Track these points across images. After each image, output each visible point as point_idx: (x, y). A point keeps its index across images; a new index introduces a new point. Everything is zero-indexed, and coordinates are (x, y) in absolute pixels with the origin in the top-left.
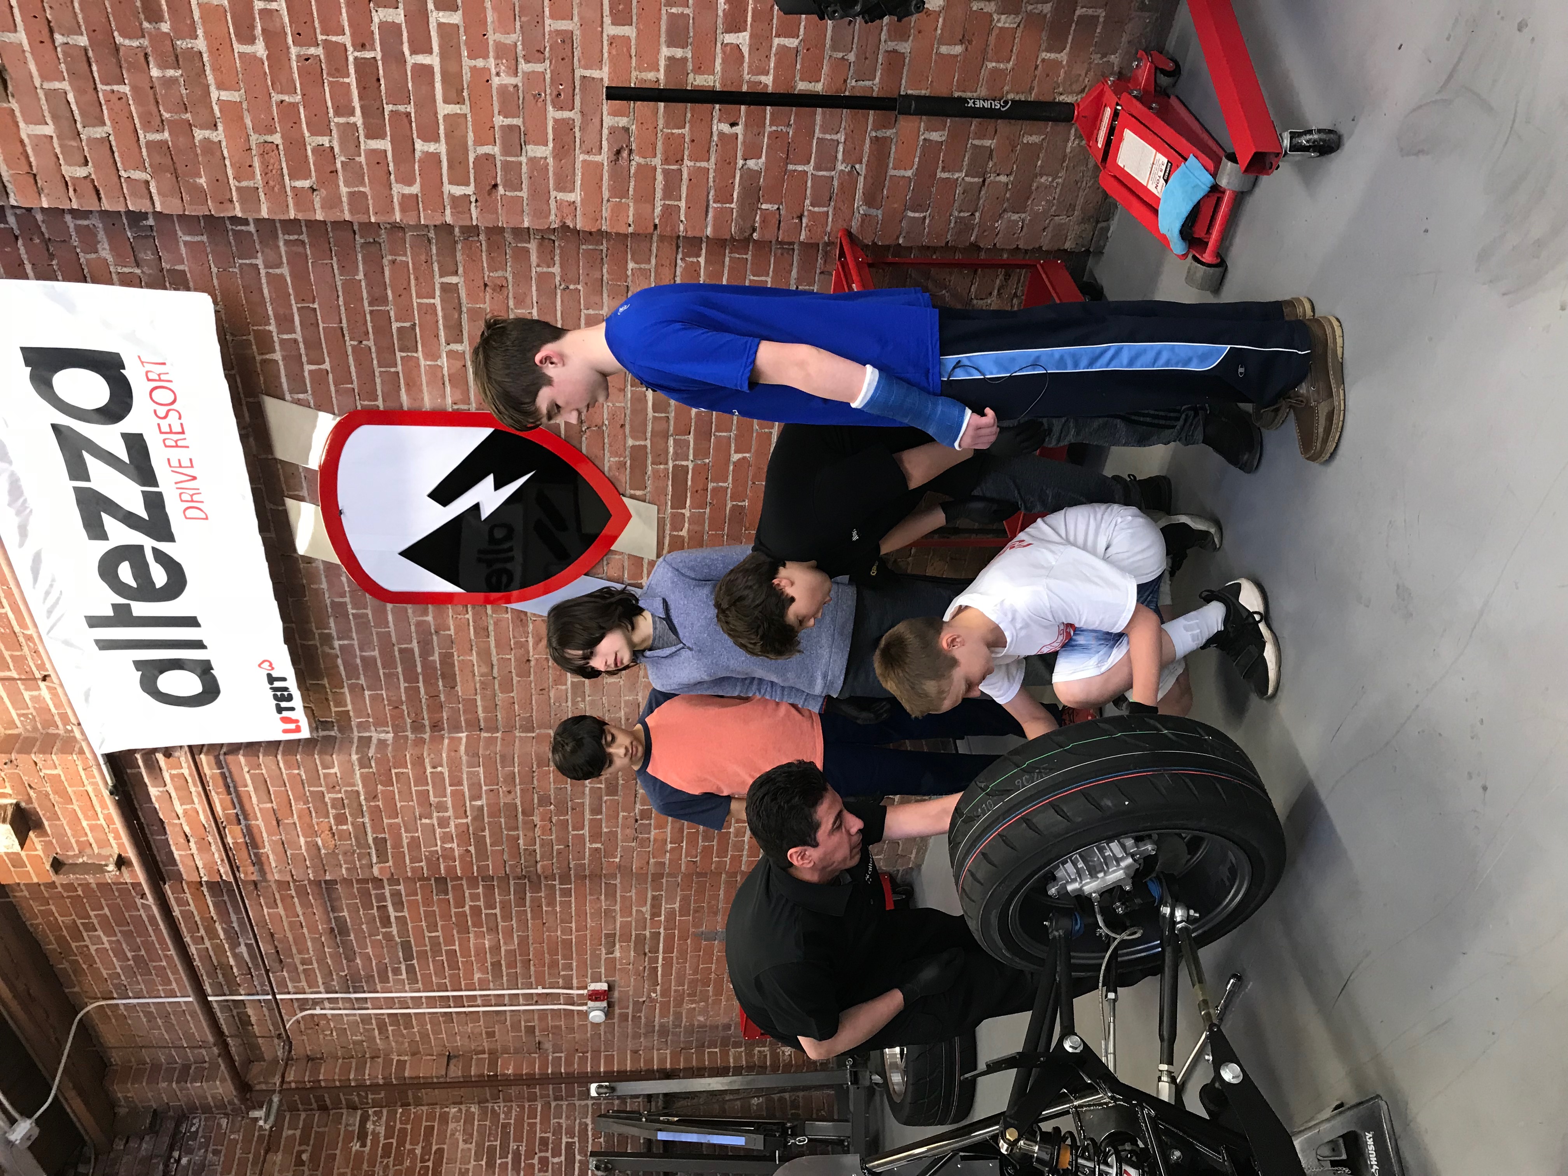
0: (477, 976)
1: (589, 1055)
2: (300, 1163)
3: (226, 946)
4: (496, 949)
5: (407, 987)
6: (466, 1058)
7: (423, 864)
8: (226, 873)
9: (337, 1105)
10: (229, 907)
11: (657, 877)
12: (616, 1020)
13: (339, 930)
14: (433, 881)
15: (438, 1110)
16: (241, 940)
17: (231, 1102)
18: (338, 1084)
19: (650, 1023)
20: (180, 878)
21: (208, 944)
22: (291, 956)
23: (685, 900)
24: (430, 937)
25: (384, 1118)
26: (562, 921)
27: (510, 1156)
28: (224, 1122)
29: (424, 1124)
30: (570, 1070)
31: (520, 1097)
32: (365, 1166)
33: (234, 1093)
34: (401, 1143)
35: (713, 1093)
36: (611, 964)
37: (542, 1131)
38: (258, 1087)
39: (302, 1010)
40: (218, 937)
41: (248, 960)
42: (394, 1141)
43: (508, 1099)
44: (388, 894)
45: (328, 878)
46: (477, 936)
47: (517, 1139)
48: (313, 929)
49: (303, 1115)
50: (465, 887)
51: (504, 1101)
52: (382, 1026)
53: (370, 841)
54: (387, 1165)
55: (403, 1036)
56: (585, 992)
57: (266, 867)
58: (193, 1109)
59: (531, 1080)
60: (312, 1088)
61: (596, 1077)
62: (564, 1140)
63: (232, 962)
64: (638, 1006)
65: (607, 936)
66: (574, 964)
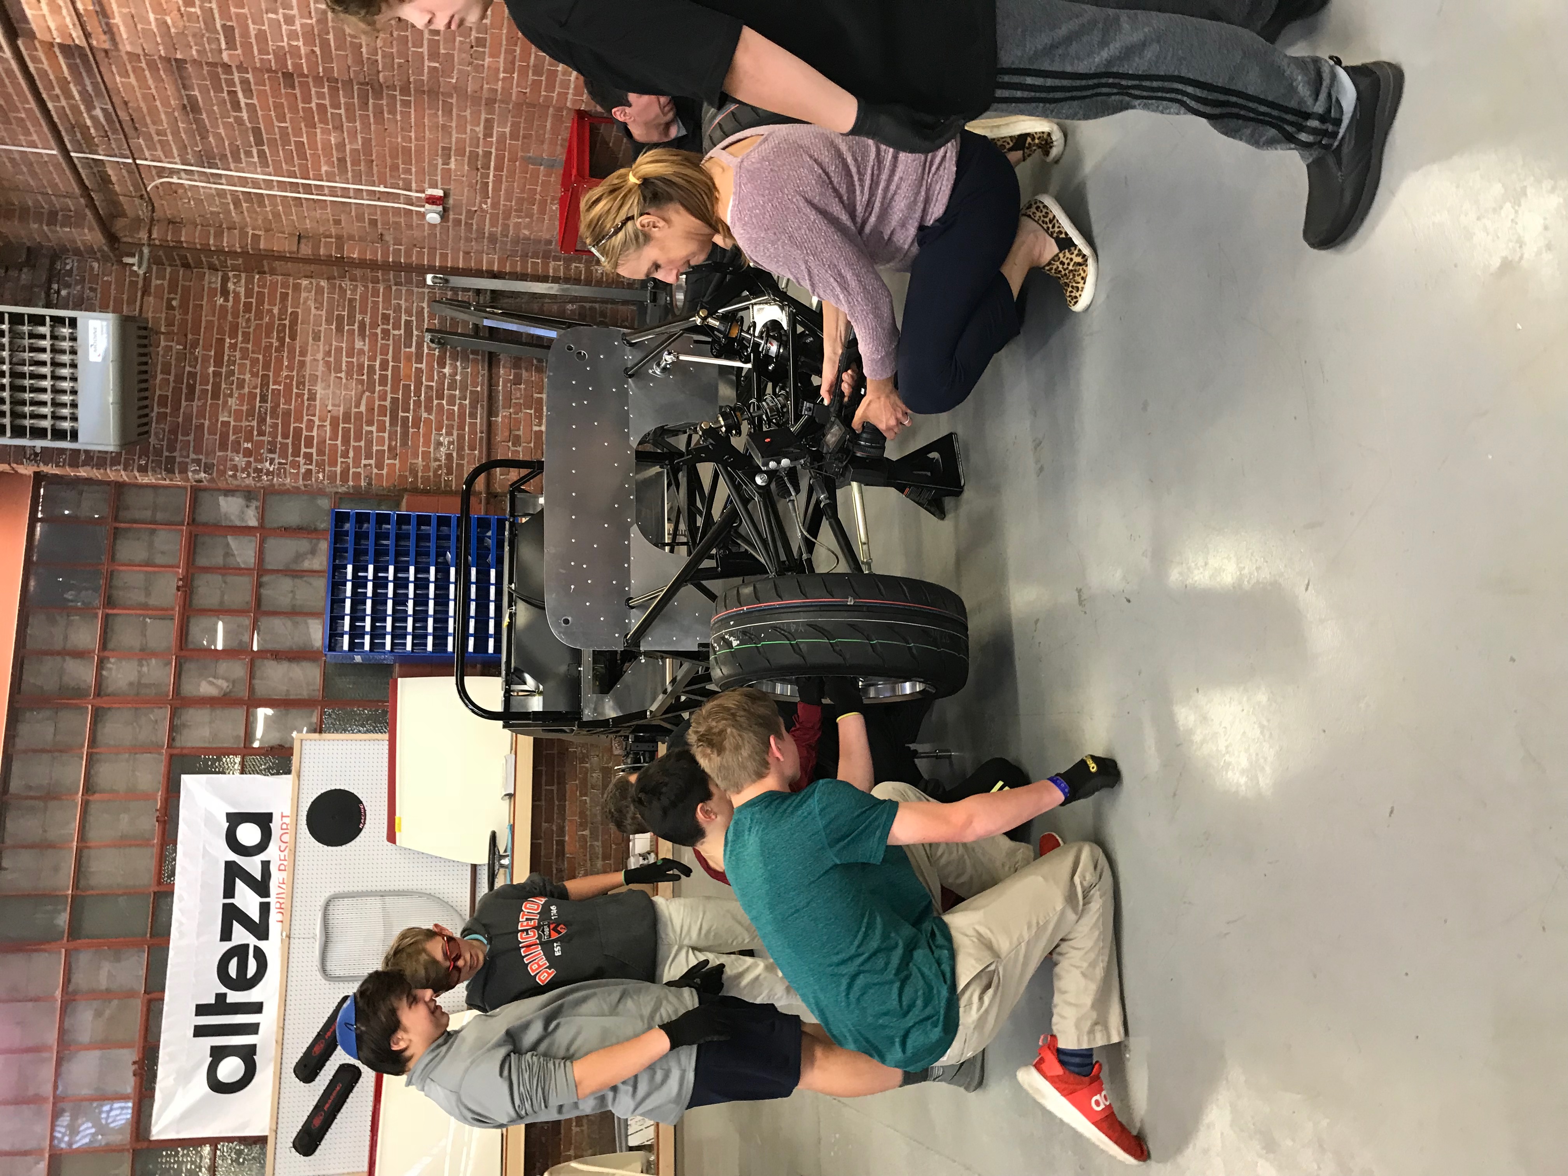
0: (324, 168)
1: (426, 250)
2: (170, 307)
3: (82, 107)
4: (341, 146)
5: (259, 170)
6: (315, 239)
7: (271, 57)
8: (78, 37)
9: (199, 264)
10: (82, 70)
11: (490, 103)
12: (450, 224)
13: (191, 108)
14: (280, 75)
15: (291, 280)
16: (96, 103)
17: (100, 250)
18: (198, 247)
19: (481, 232)
20: (31, 35)
21: (64, 103)
22: (146, 125)
23: (515, 126)
24: (279, 127)
25: (243, 281)
26: (402, 129)
27: (356, 325)
28: (96, 265)
29: (279, 290)
30: (409, 261)
31: (364, 278)
32: (230, 318)
33: (104, 241)
34: (261, 302)
35: (534, 296)
36: (447, 173)
37: (384, 309)
38: (125, 240)
39: (160, 177)
40: (73, 98)
41: (104, 123)
42: (254, 300)
43: (353, 279)
44: (237, 80)
45: (179, 56)
46: (323, 133)
47: (363, 312)
48: (166, 103)
49: (168, 270)
50: (311, 84)
51: (351, 280)
52: (237, 203)
53: (219, 27)
54: (249, 320)
55: (257, 212)
56: (423, 195)
57: (118, 39)
58: (64, 250)
59: (373, 265)
60: (174, 247)
61: (432, 269)
62: (404, 317)
63: (89, 122)
64: (471, 214)
65: (443, 148)
66: (414, 170)
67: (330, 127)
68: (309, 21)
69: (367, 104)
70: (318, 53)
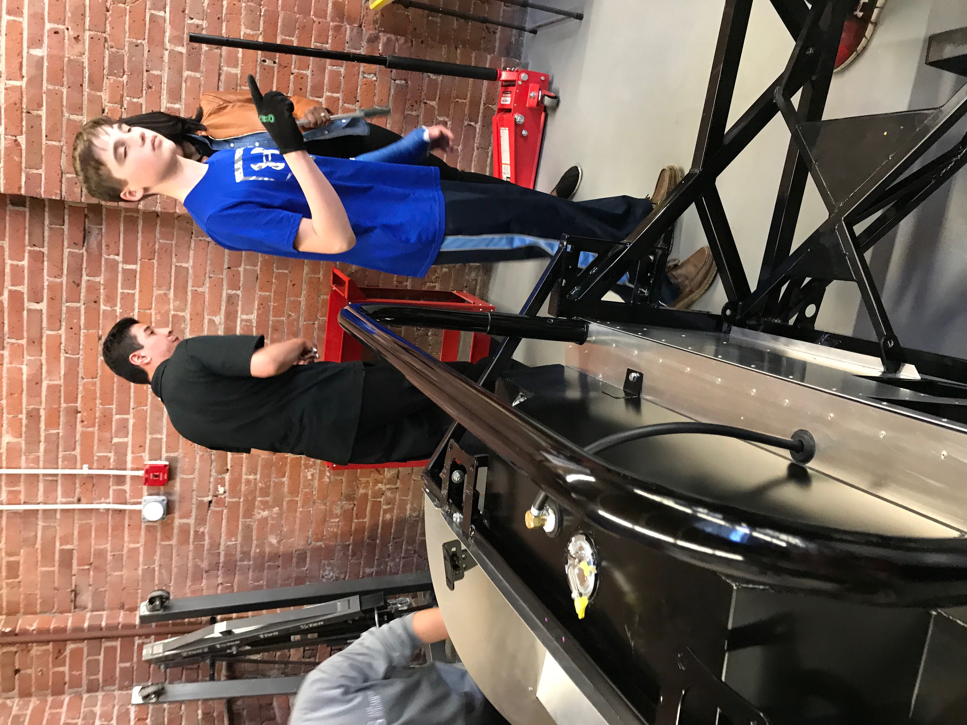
56: (141, 472)
66: (131, 422)
67: (24, 342)
68: (17, 83)
69: (78, 285)
70: (23, 147)
